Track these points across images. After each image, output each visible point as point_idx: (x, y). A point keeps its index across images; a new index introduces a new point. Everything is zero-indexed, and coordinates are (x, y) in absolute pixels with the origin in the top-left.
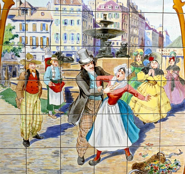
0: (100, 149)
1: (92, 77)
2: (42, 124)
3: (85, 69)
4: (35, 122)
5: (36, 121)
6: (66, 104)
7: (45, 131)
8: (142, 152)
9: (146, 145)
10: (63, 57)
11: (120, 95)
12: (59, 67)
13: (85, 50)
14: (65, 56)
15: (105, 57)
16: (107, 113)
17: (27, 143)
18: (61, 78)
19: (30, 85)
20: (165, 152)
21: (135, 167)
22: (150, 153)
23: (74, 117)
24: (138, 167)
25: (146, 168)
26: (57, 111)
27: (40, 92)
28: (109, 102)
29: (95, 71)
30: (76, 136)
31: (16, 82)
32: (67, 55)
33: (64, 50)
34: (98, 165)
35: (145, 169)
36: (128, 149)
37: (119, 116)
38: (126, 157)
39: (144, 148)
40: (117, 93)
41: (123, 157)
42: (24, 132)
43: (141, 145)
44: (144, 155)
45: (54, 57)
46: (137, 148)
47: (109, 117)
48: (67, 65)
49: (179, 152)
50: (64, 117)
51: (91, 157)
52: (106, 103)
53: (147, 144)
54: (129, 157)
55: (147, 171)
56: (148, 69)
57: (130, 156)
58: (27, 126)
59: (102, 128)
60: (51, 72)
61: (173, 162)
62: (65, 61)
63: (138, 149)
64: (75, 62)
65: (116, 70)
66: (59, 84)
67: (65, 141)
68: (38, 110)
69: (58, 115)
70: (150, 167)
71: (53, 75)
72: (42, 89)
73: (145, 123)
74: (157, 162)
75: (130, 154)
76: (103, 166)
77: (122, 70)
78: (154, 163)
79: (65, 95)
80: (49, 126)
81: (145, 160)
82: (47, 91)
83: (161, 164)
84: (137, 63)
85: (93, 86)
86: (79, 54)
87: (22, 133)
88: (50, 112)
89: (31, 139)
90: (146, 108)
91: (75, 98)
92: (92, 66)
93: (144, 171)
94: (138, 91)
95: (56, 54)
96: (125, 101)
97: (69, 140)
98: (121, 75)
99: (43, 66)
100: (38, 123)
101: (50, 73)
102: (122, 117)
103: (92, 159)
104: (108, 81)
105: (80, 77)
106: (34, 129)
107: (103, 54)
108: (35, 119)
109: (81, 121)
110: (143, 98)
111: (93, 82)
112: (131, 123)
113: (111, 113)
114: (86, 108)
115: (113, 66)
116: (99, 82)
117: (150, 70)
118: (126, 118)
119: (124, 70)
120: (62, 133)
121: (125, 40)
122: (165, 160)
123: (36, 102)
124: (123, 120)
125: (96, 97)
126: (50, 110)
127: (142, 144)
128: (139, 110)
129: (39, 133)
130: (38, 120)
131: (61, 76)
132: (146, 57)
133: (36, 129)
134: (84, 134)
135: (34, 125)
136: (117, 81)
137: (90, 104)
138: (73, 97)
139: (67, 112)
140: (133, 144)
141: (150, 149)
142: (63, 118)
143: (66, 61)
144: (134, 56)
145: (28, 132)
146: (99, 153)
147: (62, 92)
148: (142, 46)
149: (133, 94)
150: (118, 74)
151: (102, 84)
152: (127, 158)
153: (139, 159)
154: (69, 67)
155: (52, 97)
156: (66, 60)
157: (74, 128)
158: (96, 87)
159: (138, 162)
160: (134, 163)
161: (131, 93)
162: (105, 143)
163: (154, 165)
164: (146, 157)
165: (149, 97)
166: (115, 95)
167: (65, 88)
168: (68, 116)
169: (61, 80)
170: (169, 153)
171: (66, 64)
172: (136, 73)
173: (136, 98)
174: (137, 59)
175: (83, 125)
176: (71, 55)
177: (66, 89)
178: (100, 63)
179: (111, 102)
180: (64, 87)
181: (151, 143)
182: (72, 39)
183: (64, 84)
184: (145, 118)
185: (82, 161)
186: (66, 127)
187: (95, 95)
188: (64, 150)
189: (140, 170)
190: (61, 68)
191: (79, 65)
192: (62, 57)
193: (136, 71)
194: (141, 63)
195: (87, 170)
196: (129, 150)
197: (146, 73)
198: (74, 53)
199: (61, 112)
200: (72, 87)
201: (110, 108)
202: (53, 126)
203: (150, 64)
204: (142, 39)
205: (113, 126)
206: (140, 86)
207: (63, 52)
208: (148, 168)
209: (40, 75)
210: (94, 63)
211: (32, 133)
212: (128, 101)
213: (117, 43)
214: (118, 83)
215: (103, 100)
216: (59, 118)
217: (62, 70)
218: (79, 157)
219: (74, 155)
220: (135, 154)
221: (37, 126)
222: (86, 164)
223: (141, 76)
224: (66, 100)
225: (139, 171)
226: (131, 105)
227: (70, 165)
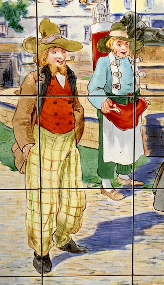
2: (85, 215)
4: (64, 209)
5: (69, 207)
6: (149, 160)
7: (91, 233)
10: (143, 30)
12: (131, 59)
17: (44, 263)
18: (137, 89)
19: (50, 109)
26: (124, 180)
27: (77, 128)
31: (14, 101)
32: (155, 23)
33: (146, 8)
42: (37, 234)
45: (118, 29)
48: (154, 51)
50: (144, 196)
58: (45, 218)
60: (109, 73)
62: (149, 42)
66: (129, 107)
67: (146, 259)
68: (74, 177)
69: (127, 191)
71: (115, 80)
72: (83, 119)
79: (146, 138)
80: (103, 220)
82: (97, 125)
87: (32, 238)
88: (106, 183)
89: (54, 252)
95: (124, 22)
97: (157, 256)
99: (86, 55)
100: (73, 211)
101: (107, 75)
106: (62, 226)
108: (65, 201)
120: (136, 238)
123: (69, 155)
126: (106, 178)
129: (75, 238)
130: (74, 203)
131: (138, 82)
133: (69, 226)
135: (62, 216)
139: (152, 182)
142: (140, 199)
143: (152, 41)
145: (46, 235)
147: (138, 128)
154: (158, 58)
155: (112, 141)
156: (150, 39)
167: (146, 117)
168: (154, 193)
171: (152, 48)
177: (151, 119)
180: (145, 113)
183: (144, 106)
186: (148, 223)
188: (142, 282)
190: (138, 60)
192: (139, 29)
199: (136, 183)
202: (112, 218)
207: (142, 15)
209: (78, 81)
211: (59, 238)
216: (130, 198)
217: (140, 68)
221: (71, 219)
224: (149, 149)
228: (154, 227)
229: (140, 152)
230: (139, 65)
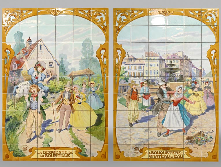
0: (169, 129)
1: (165, 92)
3: (161, 88)
6: (151, 105)
7: (140, 119)
8: (192, 131)
9: (194, 127)
10: (150, 82)
11: (179, 101)
12: (148, 87)
13: (161, 78)
14: (151, 81)
15: (171, 82)
16: (172, 110)
17: (131, 125)
19: (133, 96)
20: (204, 131)
21: (188, 138)
22: (196, 131)
23: (155, 112)
24: (189, 138)
25: (194, 139)
26: (147, 109)
27: (138, 99)
28: (174, 104)
29: (166, 89)
30: (157, 122)
32: (152, 81)
33: (150, 78)
34: (168, 137)
36: (184, 129)
37: (179, 112)
39: (193, 129)
40: (178, 100)
41: (181, 133)
47: (174, 112)
49: (212, 131)
51: (164, 133)
52: (172, 105)
54: (185, 133)
55: (194, 141)
56: (194, 88)
58: (132, 116)
59: (170, 118)
60: (144, 89)
61: (209, 136)
63: (189, 129)
64: (156, 84)
65: (177, 88)
66: (147, 95)
67: (151, 124)
68: (137, 108)
70: (196, 139)
71: (145, 91)
73: (193, 116)
74: (200, 136)
75: (185, 132)
76: (170, 138)
77: (180, 88)
78: (198, 137)
80: (143, 116)
81: (194, 135)
83: (202, 137)
84: (188, 85)
85: (165, 96)
86: (158, 81)
87: (129, 120)
88: (143, 109)
90: (193, 108)
91: (156, 103)
92: (164, 86)
94: (189, 99)
95: (146, 81)
96: (182, 104)
97: (153, 124)
98: (180, 91)
99: (140, 86)
100: (137, 115)
102: (181, 112)
103: (165, 134)
104: (173, 94)
105: (159, 92)
107: (170, 80)
108: (135, 113)
109: (159, 114)
110: (192, 103)
111: (165, 94)
112: (185, 116)
113: (175, 110)
114: (162, 107)
115: (176, 86)
116: (168, 95)
117: (195, 88)
118: (183, 113)
119: (181, 88)
120: (149, 120)
121: (181, 73)
122: (204, 135)
123: (136, 104)
124: (181, 114)
125: (167, 102)
127: (192, 127)
128: (190, 109)
130: (137, 113)
131: (149, 91)
132: (193, 82)
133: (136, 118)
134: (161, 121)
135: (135, 116)
136: (178, 94)
137: (164, 105)
138: (155, 102)
139: (152, 109)
140: (187, 126)
141: (196, 129)
142: (150, 112)
144: (186, 81)
145: (132, 119)
146: (169, 130)
147: (149, 99)
148: (191, 76)
149: (187, 101)
150: (178, 91)
151: (170, 95)
152: (183, 134)
153: (190, 134)
154: (153, 87)
155: (144, 102)
157: (156, 117)
158: (167, 97)
159: (189, 136)
160: (187, 136)
161: (185, 100)
162: (172, 126)
164: (194, 133)
165: (195, 102)
166: (177, 101)
168: (152, 111)
169: (149, 93)
170: (206, 132)
171: (151, 85)
172: (188, 90)
173: (188, 103)
174: (188, 83)
175: (160, 116)
176: (154, 81)
178: (169, 85)
179: (175, 104)
180: (150, 97)
181: (196, 126)
182: (155, 73)
183: (150, 95)
184: (193, 113)
185: (160, 134)
186: (151, 117)
187: (166, 101)
188: (150, 129)
189: (191, 140)
191: (158, 86)
193: (188, 89)
194: (190, 85)
195: (162, 139)
197: (193, 90)
198: (155, 80)
199: (149, 109)
200: (154, 97)
201: (174, 107)
203: (195, 85)
204: (191, 73)
205: (176, 117)
206: (190, 96)
210: (166, 85)
211: (134, 120)
212: (184, 104)
213: (178, 75)
214: (178, 95)
215: (170, 104)
216: (148, 112)
218: (158, 133)
219: (155, 131)
220: (188, 132)
222: (162, 136)
223: (190, 91)
226: (185, 106)
227: (154, 137)
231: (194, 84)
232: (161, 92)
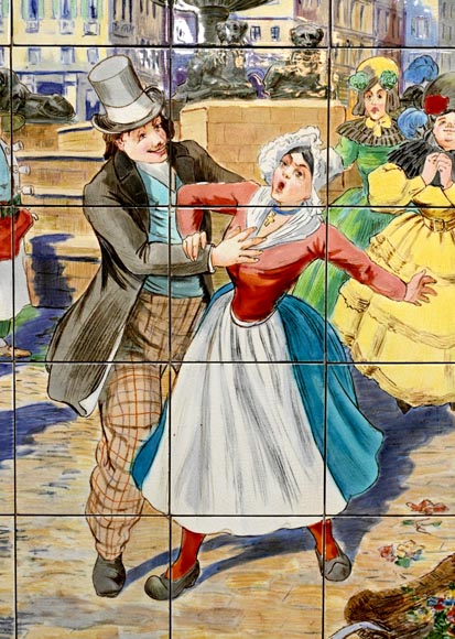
0: (196, 526)
1: (158, 192)
3: (124, 154)
6: (37, 314)
8: (395, 543)
9: (414, 508)
10: (24, 98)
11: (289, 275)
12: (4, 145)
13: (125, 63)
14: (33, 90)
15: (218, 96)
16: (227, 356)
18: (16, 194)
21: (360, 608)
22: (429, 547)
23: (73, 375)
24: (374, 610)
25: (411, 618)
28: (236, 306)
29: (172, 162)
30: (86, 464)
32: (43, 87)
33: (28, 64)
34: (188, 598)
35: (406, 621)
36: (328, 526)
37: (285, 372)
38: (317, 564)
39: (405, 523)
40: (273, 263)
41: (303, 563)
43: (388, 507)
44: (403, 555)
46: (371, 522)
47: (240, 374)
48: (42, 132)
50: (31, 375)
51: (156, 562)
52: (222, 311)
53: (418, 503)
54: (335, 565)
55: (417, 629)
56: (421, 150)
57: (338, 559)
59: (203, 426)
62: (33, 117)
63: (373, 528)
64: (79, 120)
65: (267, 157)
66: (4, 223)
67: (38, 485)
70: (432, 612)
73: (405, 408)
75: (336, 551)
76: (211, 605)
77: (298, 158)
78: (450, 595)
79: (32, 274)
81: (410, 579)
84: (369, 123)
85: (164, 231)
86: (95, 85)
90: (411, 334)
91: (78, 288)
92: (156, 137)
93: (402, 632)
94: (374, 256)
96: (312, 301)
97: (56, 480)
98: (293, 182)
102: (301, 377)
103: (162, 570)
104: (231, 207)
105: (104, 190)
107: (203, 83)
109: (108, 394)
110: (397, 291)
111: (163, 213)
112: (341, 407)
113: (246, 356)
114: (131, 333)
115: (256, 139)
116: (188, 214)
117: (429, 157)
118: (317, 381)
119: (308, 158)
120: (21, 448)
121: (310, 15)
124: (304, 390)
125: (177, 285)
127: (394, 505)
128: (378, 346)
131: (16, 183)
132: (412, 98)
134: (124, 454)
136: (276, 207)
137: (150, 313)
138: (71, 284)
139: (45, 351)
140: (353, 504)
141: (429, 529)
142: (24, 380)
143: (39, 116)
144: (353, 92)
146: (194, 541)
147: (18, 260)
148: (392, 44)
149: (352, 270)
150: (280, 177)
151: (202, 223)
152: (322, 568)
153: (380, 573)
154: (49, 144)
156: (35, 112)
157: (77, 424)
158: (174, 236)
159: (374, 588)
160: (355, 591)
161: (340, 263)
163: (448, 604)
164: (413, 563)
165: (425, 284)
166: (266, 275)
167: (32, 241)
168: (49, 370)
169: (15, 202)
171: (38, 128)
172: (366, 173)
173: (364, 291)
174: (368, 104)
175: (116, 411)
176: (60, 88)
177: (38, 243)
178: (193, 127)
179: (247, 306)
180: (30, 235)
181: (435, 500)
182: (66, 14)
183: (28, 222)
184: (407, 382)
185: (114, 577)
186: (40, 423)
187: (174, 273)
188: (31, 527)
189: (386, 626)
190: (15, 147)
191: (99, 133)
192: (16, 96)
193: (364, 160)
194: (388, 124)
195: (136, 618)
196: (334, 532)
197: (412, 172)
198: (72, 78)
199: (18, 352)
200: (63, 237)
201: (242, 333)
203: (429, 127)
204: (392, 12)
205: (256, 416)
206: (385, 232)
207: (21, 73)
208: (422, 616)
210: (168, 126)
212: (327, 302)
213: (275, 32)
214: (280, 219)
215: (207, 299)
216: (7, 379)
218: (100, 560)
219: (78, 550)
220: (359, 551)
222: (134, 591)
223: (388, 183)
224: (37, 294)
225: (379, 629)
226: (341, 320)
227: (61, 595)
228: (50, 429)
229: (23, 299)
230: (19, 154)
231: (420, 115)
232: (129, 193)
